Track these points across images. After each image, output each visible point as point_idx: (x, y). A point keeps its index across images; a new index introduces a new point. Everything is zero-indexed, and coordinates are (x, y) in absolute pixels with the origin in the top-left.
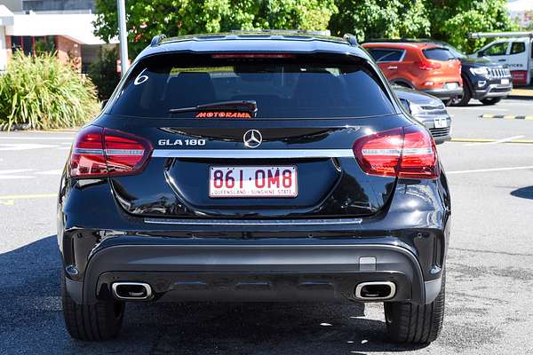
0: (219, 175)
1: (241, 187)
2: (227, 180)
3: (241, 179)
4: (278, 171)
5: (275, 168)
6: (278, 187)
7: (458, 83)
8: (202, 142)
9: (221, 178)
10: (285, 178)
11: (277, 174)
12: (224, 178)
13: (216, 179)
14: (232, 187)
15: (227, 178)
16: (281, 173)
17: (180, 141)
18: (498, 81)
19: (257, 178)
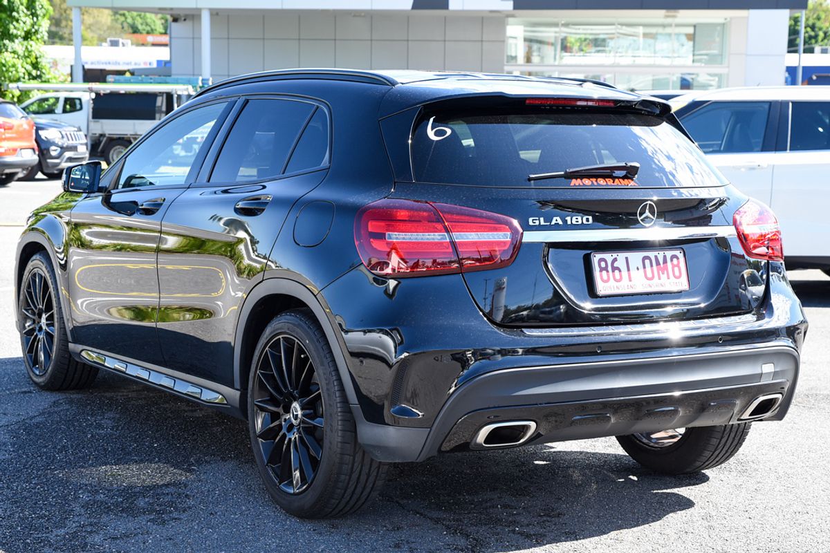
0: (603, 264)
1: (630, 281)
2: (613, 271)
3: (629, 270)
4: (665, 257)
5: (661, 253)
6: (668, 278)
7: (33, 149)
8: (588, 220)
9: (606, 269)
10: (673, 266)
11: (665, 261)
12: (610, 268)
13: (602, 270)
14: (620, 280)
15: (614, 269)
16: (669, 260)
17: (558, 218)
18: (74, 148)
19: (644, 267)
